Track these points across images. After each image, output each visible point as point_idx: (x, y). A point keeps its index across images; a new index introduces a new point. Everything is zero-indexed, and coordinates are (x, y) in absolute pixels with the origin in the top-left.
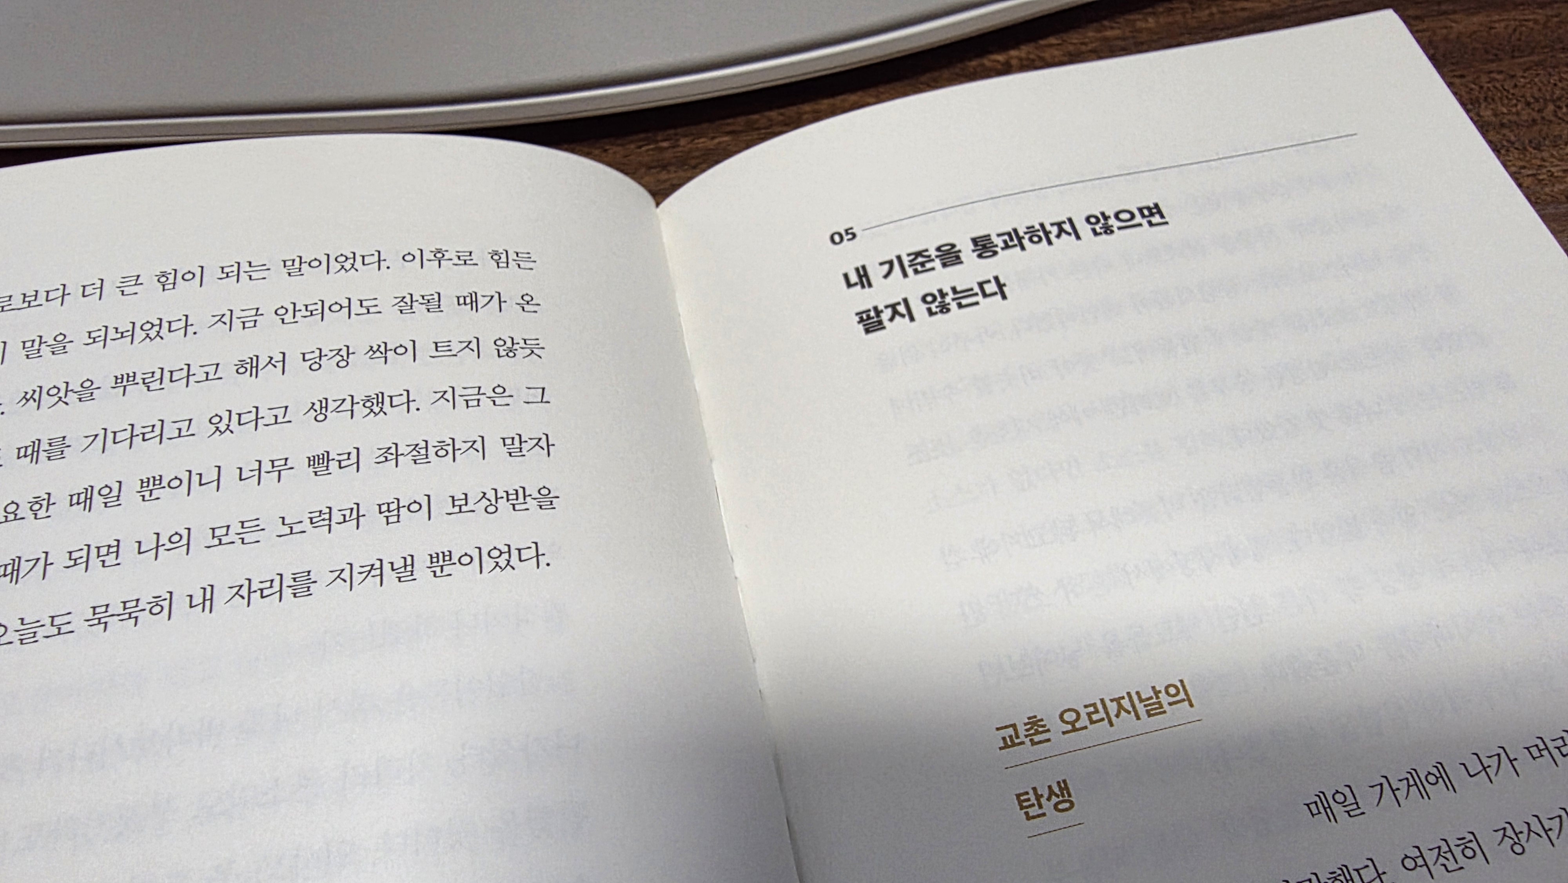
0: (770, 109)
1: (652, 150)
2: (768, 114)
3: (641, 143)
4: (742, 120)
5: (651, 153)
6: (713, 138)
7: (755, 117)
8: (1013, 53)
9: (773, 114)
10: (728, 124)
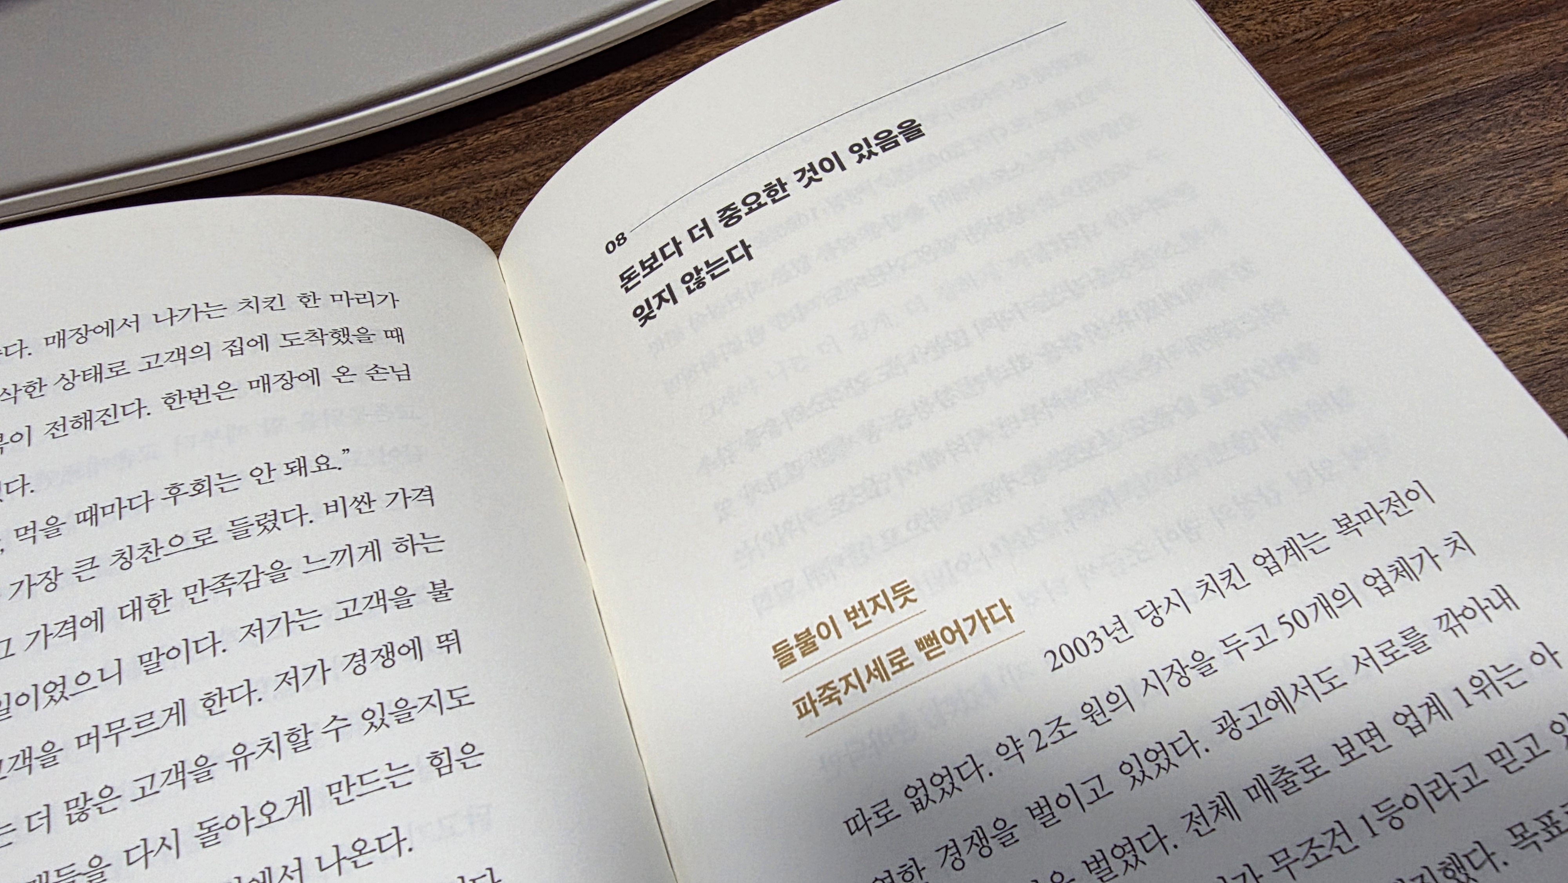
0: (545, 99)
1: (445, 151)
2: (541, 103)
3: (434, 148)
4: (519, 113)
5: (443, 155)
6: (496, 133)
7: (533, 107)
8: (757, 11)
9: (548, 102)
10: (508, 119)
